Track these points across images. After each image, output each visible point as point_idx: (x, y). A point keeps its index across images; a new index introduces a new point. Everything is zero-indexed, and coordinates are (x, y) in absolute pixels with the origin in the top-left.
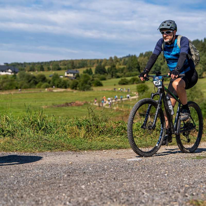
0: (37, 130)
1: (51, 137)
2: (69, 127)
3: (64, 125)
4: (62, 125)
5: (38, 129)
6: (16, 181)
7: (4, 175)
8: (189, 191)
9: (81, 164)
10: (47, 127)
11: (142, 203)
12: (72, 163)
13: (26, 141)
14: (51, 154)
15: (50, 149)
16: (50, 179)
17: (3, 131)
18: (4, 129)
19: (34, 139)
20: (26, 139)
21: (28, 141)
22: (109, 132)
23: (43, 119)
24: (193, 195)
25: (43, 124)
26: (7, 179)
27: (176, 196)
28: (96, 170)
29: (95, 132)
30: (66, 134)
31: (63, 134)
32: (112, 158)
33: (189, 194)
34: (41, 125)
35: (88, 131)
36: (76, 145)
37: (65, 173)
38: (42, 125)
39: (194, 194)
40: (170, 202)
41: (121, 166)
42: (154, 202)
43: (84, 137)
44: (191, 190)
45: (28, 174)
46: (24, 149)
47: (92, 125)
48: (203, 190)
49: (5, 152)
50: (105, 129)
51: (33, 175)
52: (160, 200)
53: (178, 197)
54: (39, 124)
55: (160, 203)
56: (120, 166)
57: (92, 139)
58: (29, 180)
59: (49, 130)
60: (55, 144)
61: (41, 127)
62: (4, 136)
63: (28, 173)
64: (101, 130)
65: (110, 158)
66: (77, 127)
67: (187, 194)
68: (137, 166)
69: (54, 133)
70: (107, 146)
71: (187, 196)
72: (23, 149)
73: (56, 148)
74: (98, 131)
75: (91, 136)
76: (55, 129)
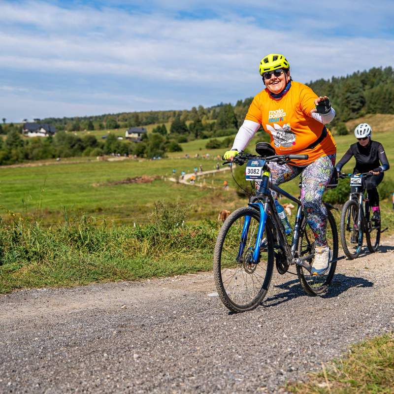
1: (99, 256)
3: (118, 237)
5: (79, 244)
6: (42, 348)
7: (24, 337)
8: (286, 364)
9: (140, 308)
10: (92, 240)
11: (217, 389)
12: (125, 307)
13: (61, 268)
14: (97, 289)
15: (97, 280)
16: (92, 340)
17: (27, 252)
18: (28, 249)
19: (73, 264)
20: (60, 264)
21: (63, 267)
22: (186, 243)
24: (291, 371)
25: (87, 238)
26: (28, 343)
27: (267, 373)
28: (161, 319)
29: (165, 246)
31: (117, 251)
32: (186, 293)
33: (285, 370)
35: (154, 245)
36: (134, 271)
37: (114, 326)
38: (85, 238)
39: (293, 368)
40: (256, 387)
41: (198, 309)
42: (235, 386)
43: (147, 254)
44: (289, 361)
45: (60, 332)
47: (160, 233)
48: (306, 360)
49: (29, 289)
50: (179, 240)
51: (67, 333)
52: (244, 384)
53: (269, 376)
54: (79, 237)
55: (243, 389)
56: (196, 309)
57: (159, 256)
58: (60, 345)
59: (96, 246)
60: (104, 270)
61: (83, 241)
62: (29, 259)
63: (60, 330)
64: (172, 242)
65: (183, 292)
66: (138, 239)
67: (282, 371)
68: (221, 308)
69: (102, 250)
70: (180, 268)
71: (282, 374)
72: (56, 281)
73: (105, 278)
74: (169, 242)
75: (159, 252)
76: (104, 244)
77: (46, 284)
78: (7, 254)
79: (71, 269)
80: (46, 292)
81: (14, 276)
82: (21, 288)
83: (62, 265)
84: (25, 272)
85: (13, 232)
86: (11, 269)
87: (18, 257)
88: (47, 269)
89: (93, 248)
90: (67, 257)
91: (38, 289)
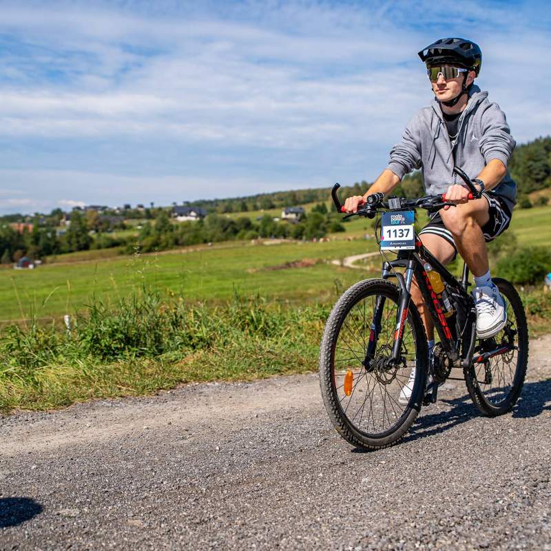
0: (250, 332)
1: (277, 343)
2: (307, 321)
3: (298, 319)
4: (294, 318)
5: (252, 329)
10: (267, 324)
13: (234, 357)
15: (279, 371)
17: (191, 338)
18: (192, 334)
19: (248, 352)
20: (232, 352)
21: (236, 356)
23: (260, 310)
25: (261, 320)
30: (303, 335)
31: (298, 337)
34: (257, 322)
38: (259, 321)
46: (231, 376)
49: (197, 384)
54: (252, 320)
59: (272, 331)
60: (287, 360)
61: (256, 324)
62: (194, 347)
66: (322, 321)
69: (281, 335)
72: (229, 374)
73: (289, 369)
75: (348, 337)
76: (283, 328)
77: (218, 378)
78: (166, 340)
79: (246, 359)
80: (218, 387)
81: (176, 367)
82: (186, 382)
83: (235, 353)
84: (190, 362)
85: (173, 314)
86: (173, 358)
87: (180, 344)
88: (217, 359)
89: (269, 333)
90: (239, 344)
91: (209, 384)
